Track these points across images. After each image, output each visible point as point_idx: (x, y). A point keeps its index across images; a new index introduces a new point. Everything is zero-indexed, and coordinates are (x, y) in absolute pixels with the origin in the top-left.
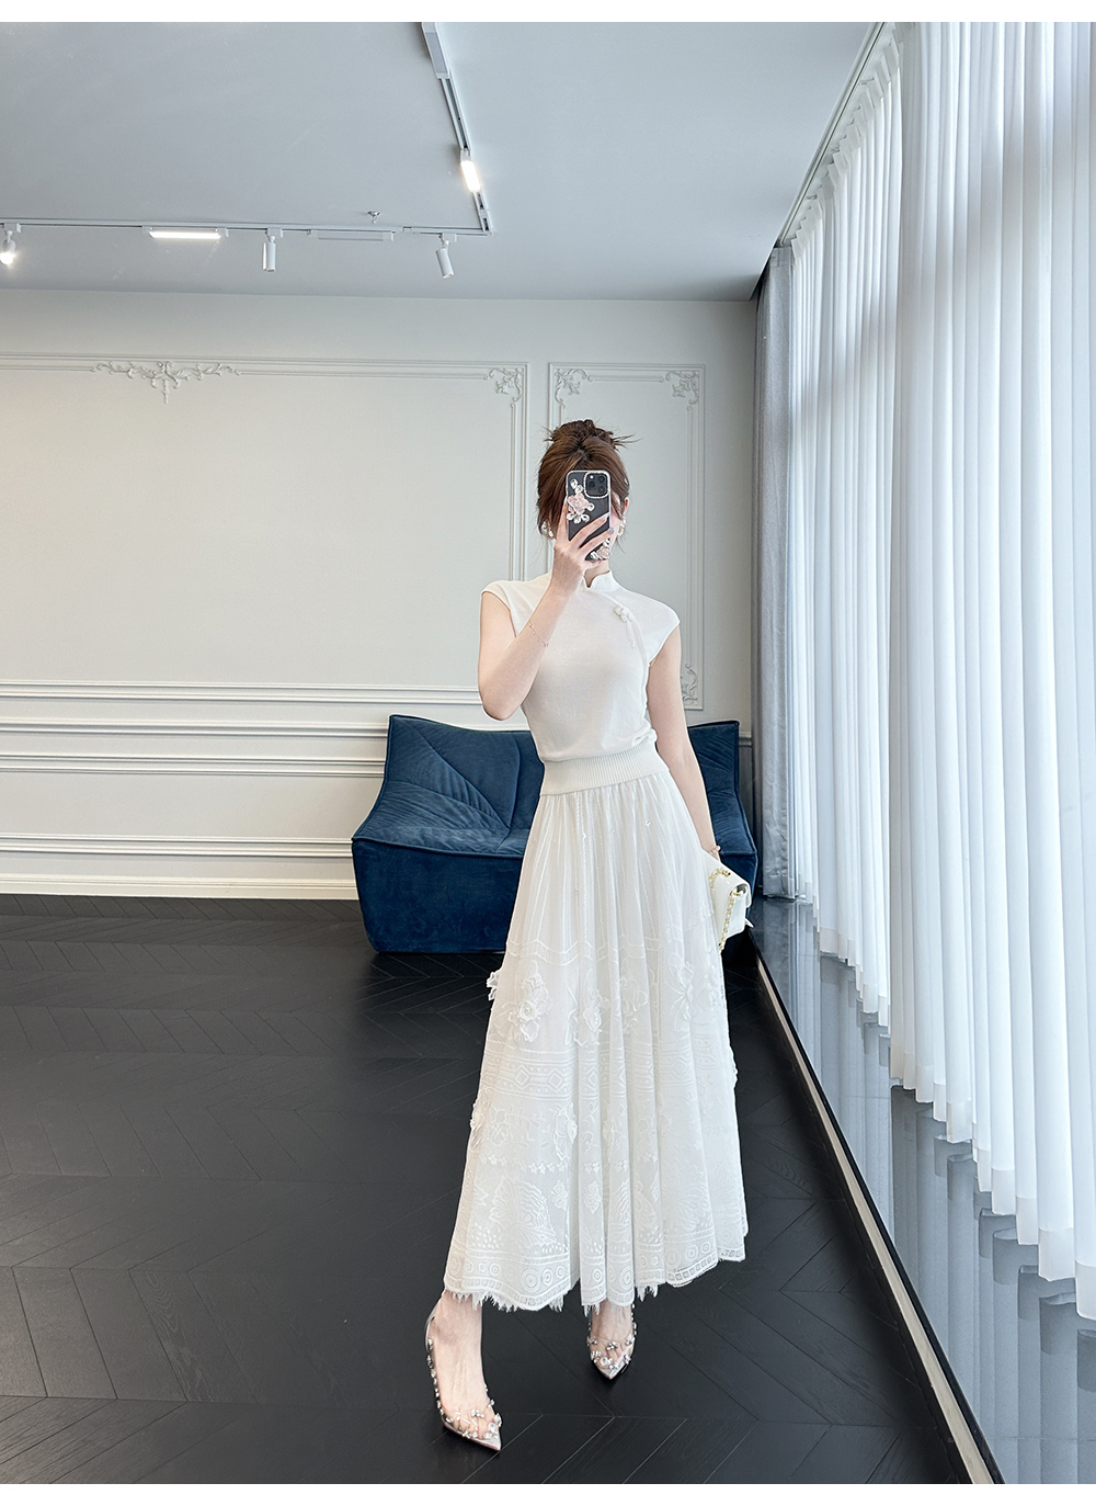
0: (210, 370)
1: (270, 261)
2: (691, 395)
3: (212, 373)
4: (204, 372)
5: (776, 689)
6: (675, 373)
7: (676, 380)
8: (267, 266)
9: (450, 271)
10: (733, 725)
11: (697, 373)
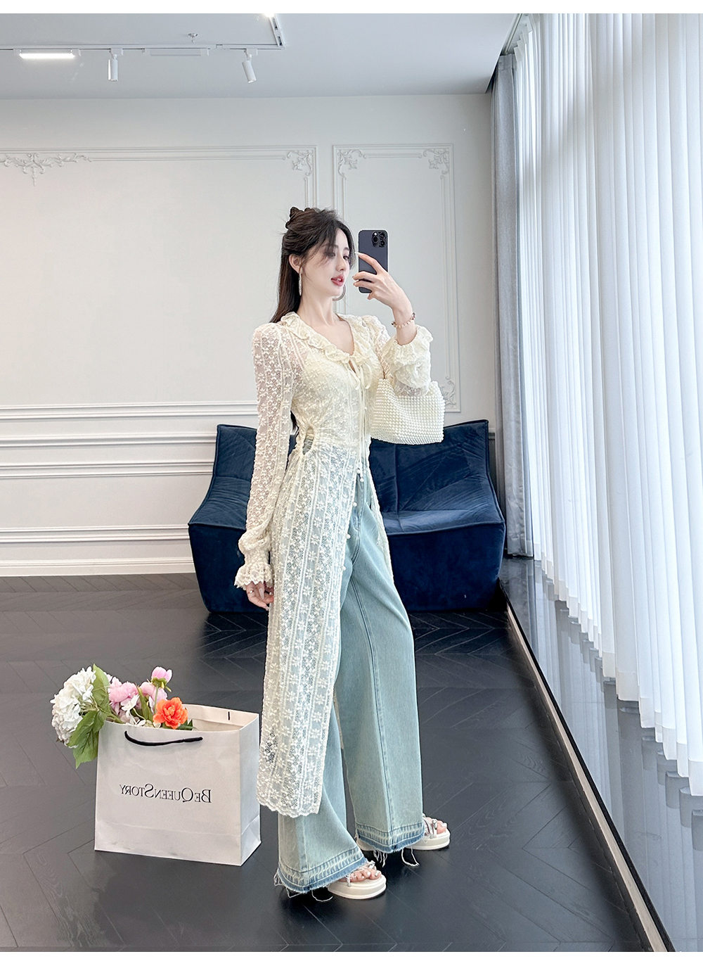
0: (68, 159)
1: (112, 74)
2: (444, 167)
3: (70, 161)
4: (64, 160)
5: (512, 394)
6: (429, 150)
7: (431, 156)
8: (112, 78)
9: (253, 78)
10: (484, 423)
11: (447, 150)
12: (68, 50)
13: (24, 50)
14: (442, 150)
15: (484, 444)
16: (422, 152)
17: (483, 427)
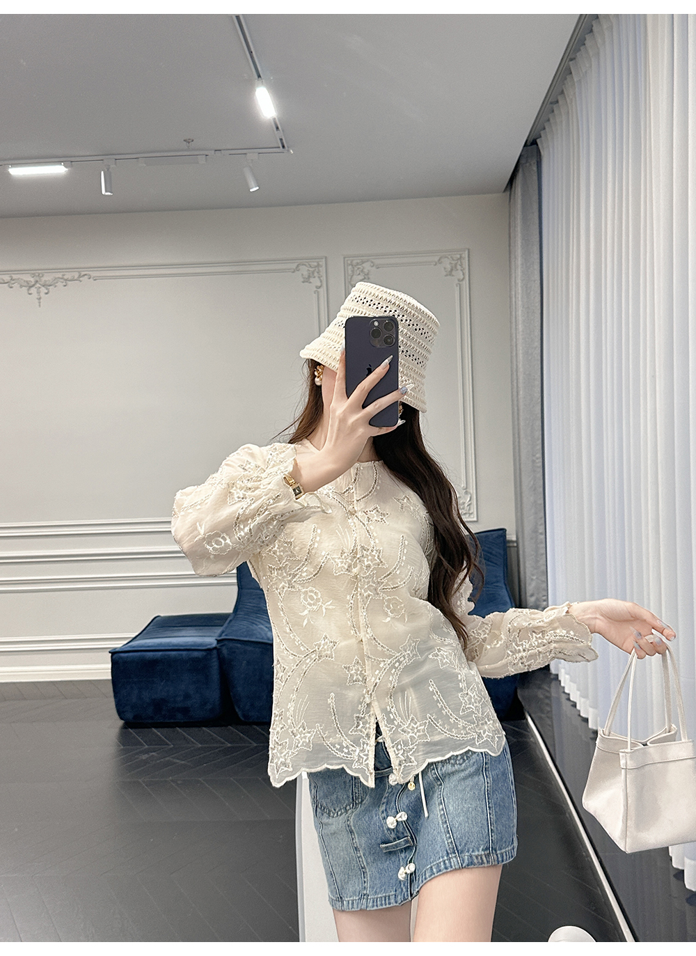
2: (458, 274)
6: (444, 256)
7: (447, 264)
10: (501, 532)
11: (463, 255)
12: (59, 163)
13: (14, 165)
14: (458, 256)
15: (502, 552)
16: (436, 259)
17: (501, 536)
